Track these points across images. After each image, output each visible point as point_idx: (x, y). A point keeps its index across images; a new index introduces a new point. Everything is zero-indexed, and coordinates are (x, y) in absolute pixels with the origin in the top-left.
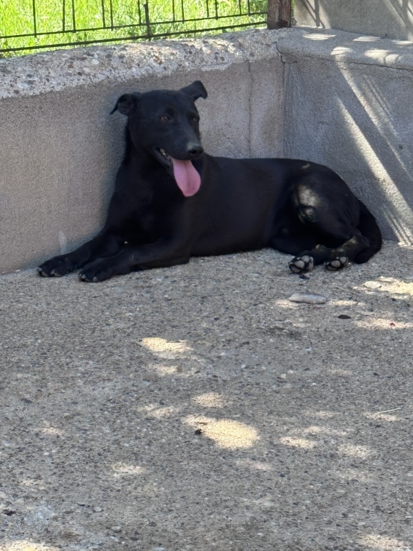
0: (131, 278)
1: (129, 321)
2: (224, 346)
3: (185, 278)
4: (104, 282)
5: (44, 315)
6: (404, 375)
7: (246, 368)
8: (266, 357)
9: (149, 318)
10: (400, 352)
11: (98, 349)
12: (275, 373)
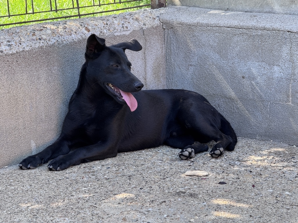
0: (80, 167)
1: (85, 193)
2: (150, 204)
3: (115, 166)
4: (64, 171)
5: (29, 192)
6: (269, 215)
7: (167, 216)
8: (178, 210)
9: (97, 191)
10: (263, 202)
11: (69, 211)
12: (186, 219)
